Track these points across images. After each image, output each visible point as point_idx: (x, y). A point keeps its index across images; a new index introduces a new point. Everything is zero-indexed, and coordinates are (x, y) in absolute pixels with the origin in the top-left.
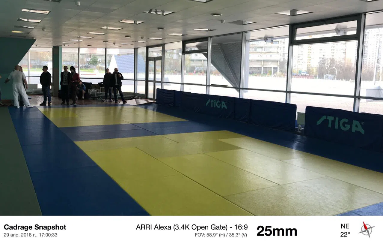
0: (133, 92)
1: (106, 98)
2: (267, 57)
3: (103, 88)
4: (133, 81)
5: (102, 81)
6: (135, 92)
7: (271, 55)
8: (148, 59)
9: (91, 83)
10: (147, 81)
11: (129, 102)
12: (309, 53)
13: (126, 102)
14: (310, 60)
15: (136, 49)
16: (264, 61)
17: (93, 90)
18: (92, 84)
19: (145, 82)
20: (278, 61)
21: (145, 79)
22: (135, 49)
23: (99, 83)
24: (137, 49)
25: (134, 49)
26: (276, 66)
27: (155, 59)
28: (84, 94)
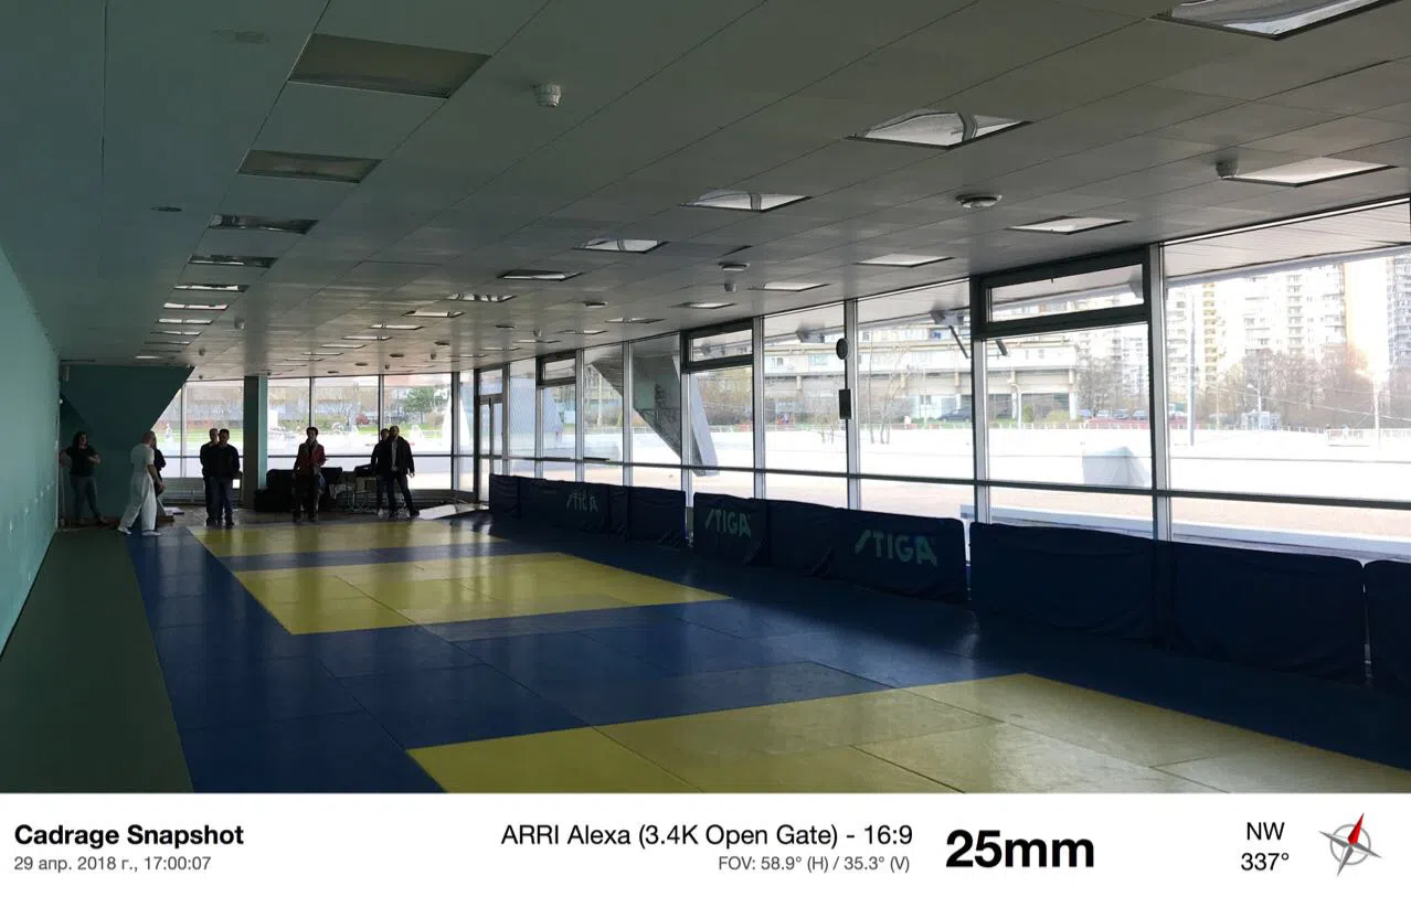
0: (449, 487)
1: (379, 505)
2: (1027, 357)
3: (370, 479)
4: (450, 458)
5: (368, 461)
6: (455, 488)
7: (1042, 351)
8: (478, 401)
9: (340, 469)
10: (477, 456)
11: (424, 514)
12: (1209, 336)
13: (418, 514)
14: (1215, 360)
15: (455, 376)
16: (1018, 372)
17: (342, 487)
18: (344, 470)
19: (472, 459)
20: (1067, 371)
21: (472, 453)
22: (452, 373)
23: (357, 468)
24: (458, 373)
25: (450, 375)
26: (1063, 390)
27: (492, 400)
28: (318, 497)
